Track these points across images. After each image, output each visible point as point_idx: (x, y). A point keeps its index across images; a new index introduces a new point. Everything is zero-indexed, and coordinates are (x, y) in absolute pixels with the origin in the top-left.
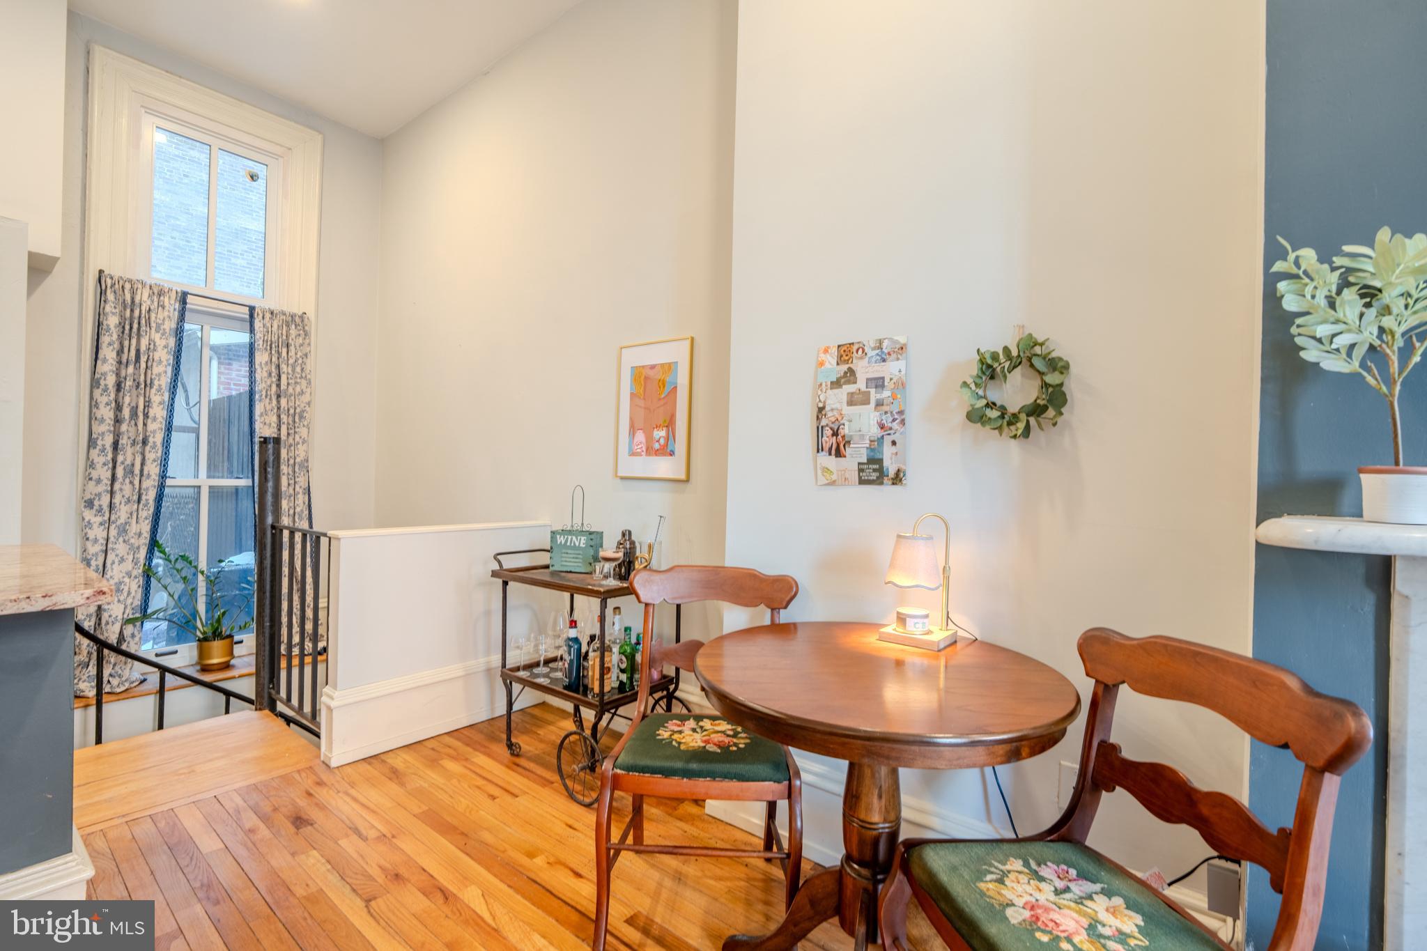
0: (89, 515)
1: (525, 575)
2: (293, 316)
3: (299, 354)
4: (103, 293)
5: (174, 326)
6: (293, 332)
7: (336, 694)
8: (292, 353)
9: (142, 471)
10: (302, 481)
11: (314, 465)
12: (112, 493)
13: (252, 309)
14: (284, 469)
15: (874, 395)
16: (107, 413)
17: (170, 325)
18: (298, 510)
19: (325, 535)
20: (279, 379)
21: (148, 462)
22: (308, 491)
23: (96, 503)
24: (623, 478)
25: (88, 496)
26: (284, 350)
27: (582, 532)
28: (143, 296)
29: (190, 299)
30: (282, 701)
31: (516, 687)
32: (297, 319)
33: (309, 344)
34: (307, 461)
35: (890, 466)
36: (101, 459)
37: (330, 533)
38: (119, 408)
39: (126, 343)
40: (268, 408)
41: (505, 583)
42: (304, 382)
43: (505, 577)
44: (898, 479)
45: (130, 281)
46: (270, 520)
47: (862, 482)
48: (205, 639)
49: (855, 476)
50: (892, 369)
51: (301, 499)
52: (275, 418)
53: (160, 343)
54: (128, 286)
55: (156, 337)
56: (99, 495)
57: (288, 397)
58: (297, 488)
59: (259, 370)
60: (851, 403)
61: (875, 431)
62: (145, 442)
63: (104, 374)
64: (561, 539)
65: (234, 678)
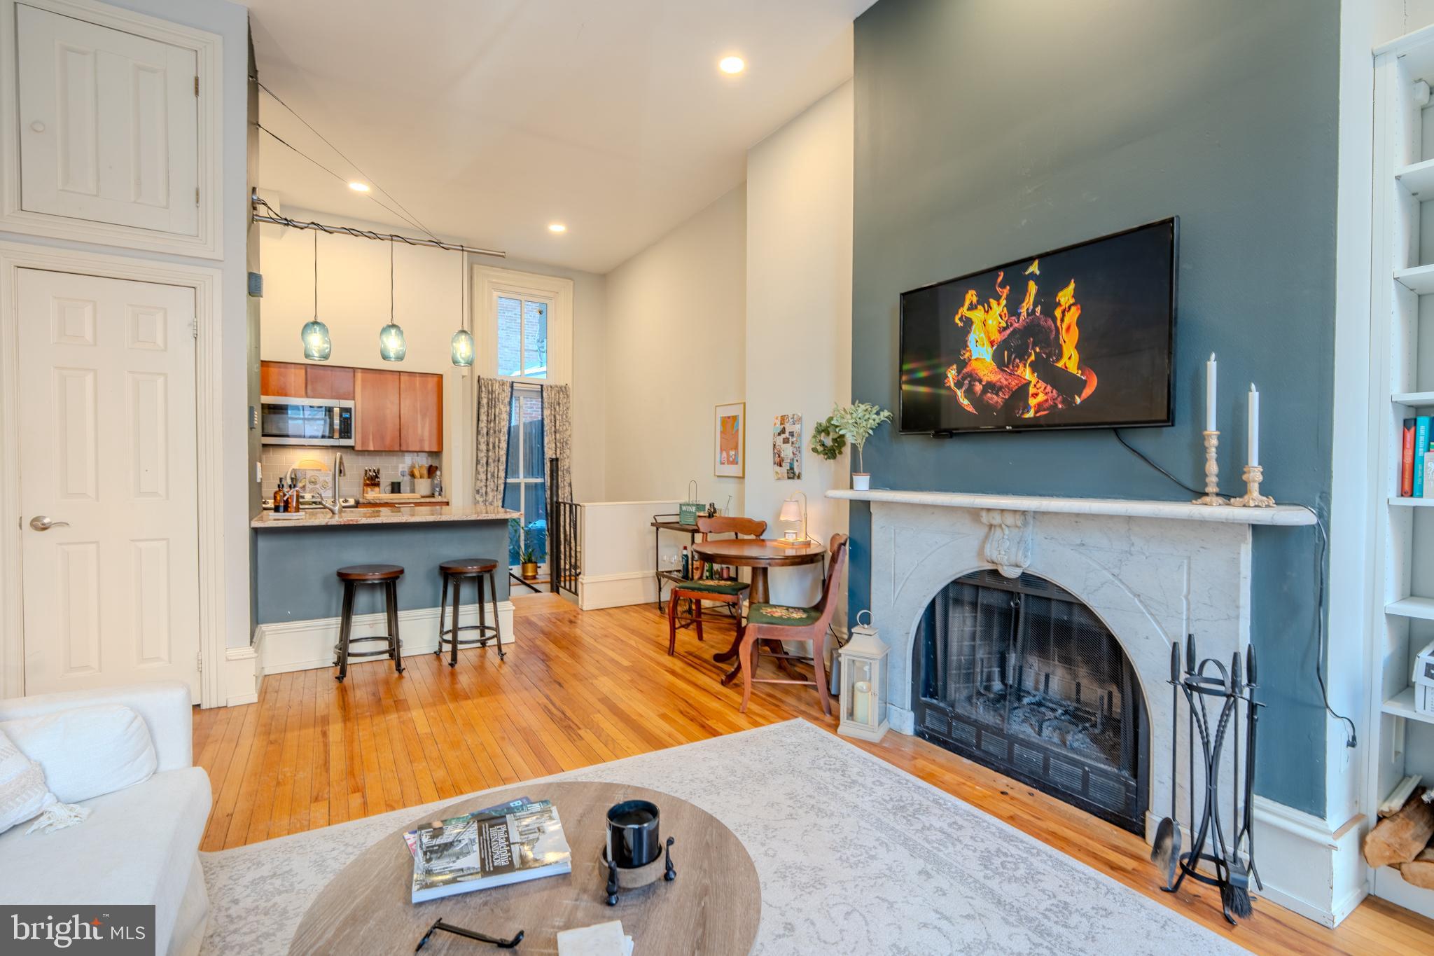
0: (478, 497)
1: (667, 525)
2: (561, 387)
3: (565, 408)
4: (480, 387)
5: (509, 400)
6: (561, 396)
7: (585, 578)
8: (561, 408)
9: (498, 475)
10: (567, 479)
11: (573, 470)
12: (486, 486)
13: (542, 386)
14: (560, 473)
15: (791, 440)
16: (483, 447)
17: (507, 400)
18: (566, 495)
19: (579, 505)
20: (555, 424)
21: (500, 471)
22: (570, 485)
23: (480, 491)
24: (718, 476)
25: (477, 488)
26: (558, 407)
27: (693, 505)
28: (496, 386)
29: (515, 384)
30: (562, 587)
31: (663, 580)
32: (563, 389)
33: (569, 402)
34: (569, 468)
35: (797, 471)
36: (482, 469)
37: (581, 504)
38: (488, 444)
39: (490, 411)
40: (551, 439)
41: (657, 529)
42: (567, 424)
43: (657, 526)
44: (799, 477)
45: (491, 380)
46: (555, 499)
47: (789, 478)
48: (525, 563)
49: (786, 475)
50: (796, 428)
51: (567, 489)
52: (554, 445)
53: (504, 410)
54: (490, 382)
55: (502, 407)
56: (481, 487)
57: (560, 432)
58: (565, 483)
59: (546, 419)
60: (784, 443)
61: (791, 455)
62: (499, 461)
63: (482, 428)
64: (684, 508)
65: (538, 583)
